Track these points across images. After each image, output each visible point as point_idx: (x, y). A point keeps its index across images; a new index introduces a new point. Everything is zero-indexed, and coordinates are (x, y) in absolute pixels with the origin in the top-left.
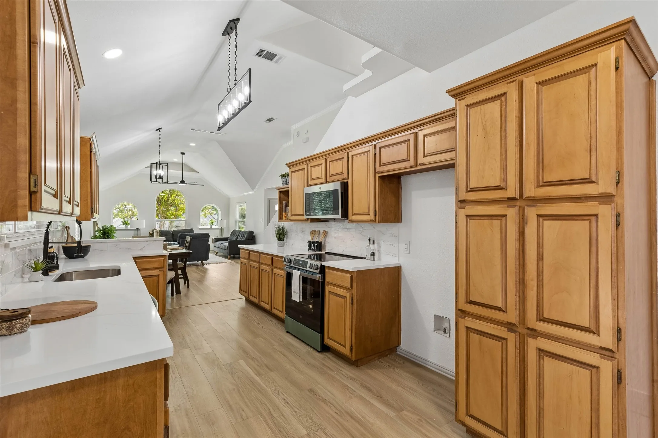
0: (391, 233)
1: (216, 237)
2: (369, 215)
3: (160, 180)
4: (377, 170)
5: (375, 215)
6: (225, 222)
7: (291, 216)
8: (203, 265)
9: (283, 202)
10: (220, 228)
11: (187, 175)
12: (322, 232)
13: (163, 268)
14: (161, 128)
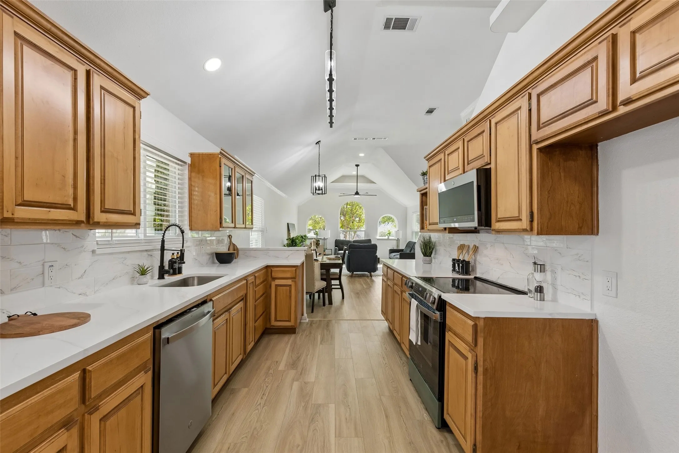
0: (577, 254)
1: (392, 249)
2: (521, 220)
3: (320, 192)
4: (533, 138)
5: (532, 221)
6: (401, 232)
7: (430, 225)
8: (371, 277)
9: (425, 207)
10: (396, 239)
11: (362, 186)
12: (471, 247)
13: (295, 278)
14: (320, 141)
